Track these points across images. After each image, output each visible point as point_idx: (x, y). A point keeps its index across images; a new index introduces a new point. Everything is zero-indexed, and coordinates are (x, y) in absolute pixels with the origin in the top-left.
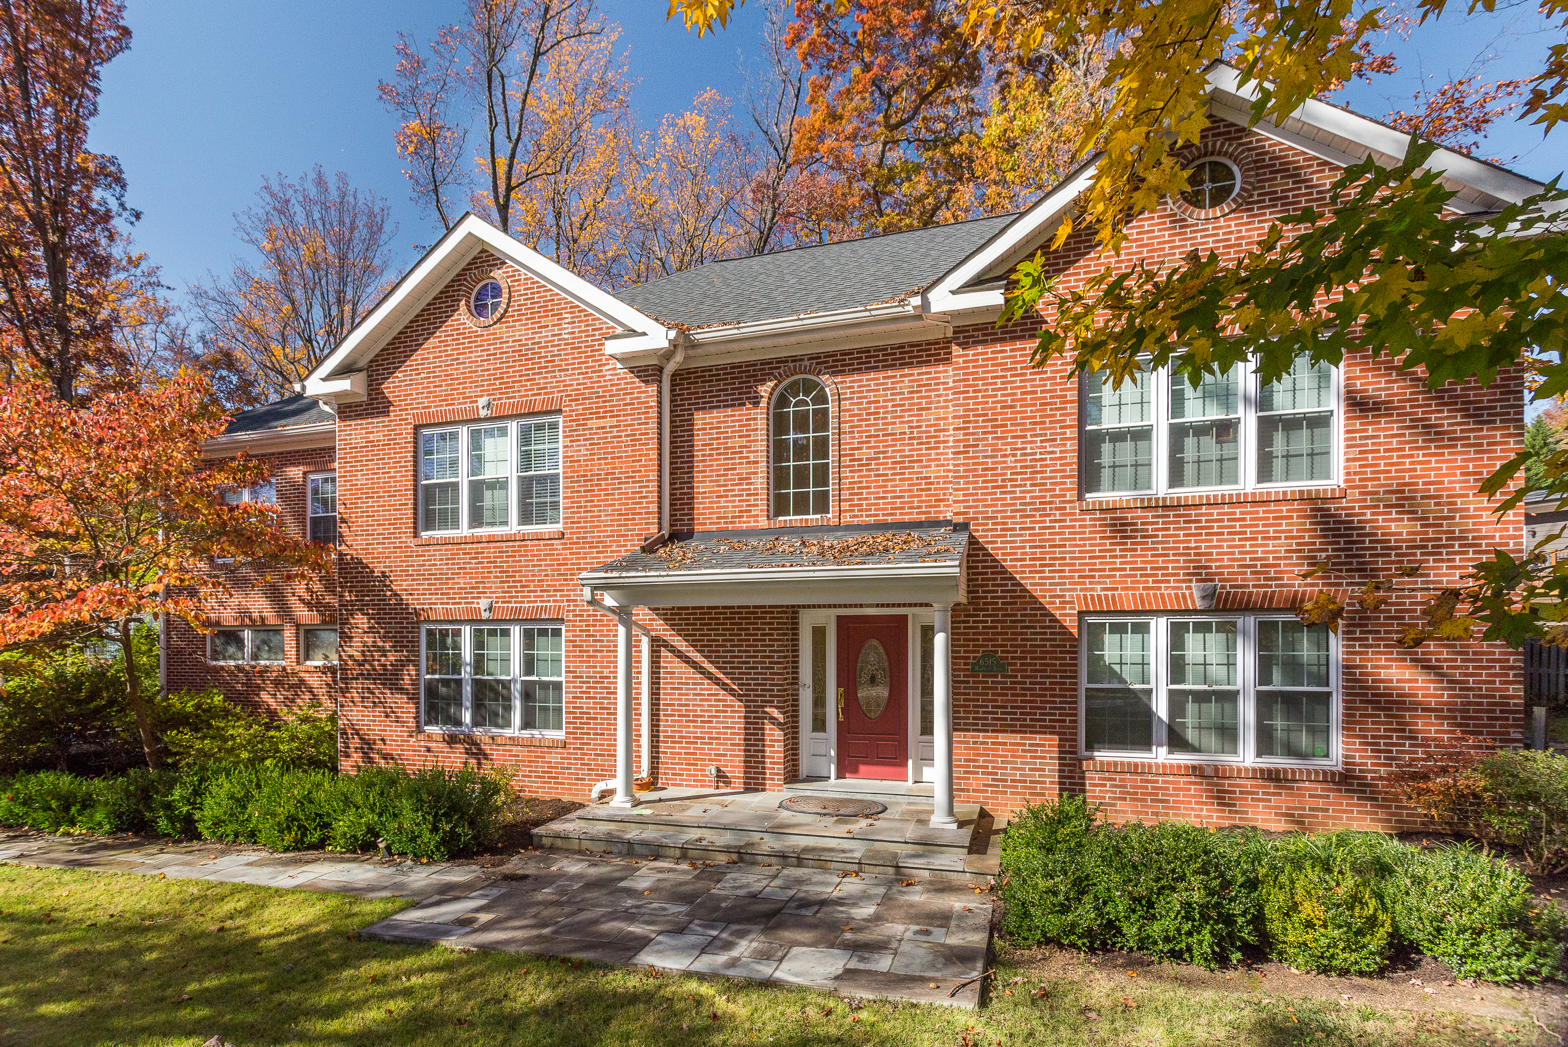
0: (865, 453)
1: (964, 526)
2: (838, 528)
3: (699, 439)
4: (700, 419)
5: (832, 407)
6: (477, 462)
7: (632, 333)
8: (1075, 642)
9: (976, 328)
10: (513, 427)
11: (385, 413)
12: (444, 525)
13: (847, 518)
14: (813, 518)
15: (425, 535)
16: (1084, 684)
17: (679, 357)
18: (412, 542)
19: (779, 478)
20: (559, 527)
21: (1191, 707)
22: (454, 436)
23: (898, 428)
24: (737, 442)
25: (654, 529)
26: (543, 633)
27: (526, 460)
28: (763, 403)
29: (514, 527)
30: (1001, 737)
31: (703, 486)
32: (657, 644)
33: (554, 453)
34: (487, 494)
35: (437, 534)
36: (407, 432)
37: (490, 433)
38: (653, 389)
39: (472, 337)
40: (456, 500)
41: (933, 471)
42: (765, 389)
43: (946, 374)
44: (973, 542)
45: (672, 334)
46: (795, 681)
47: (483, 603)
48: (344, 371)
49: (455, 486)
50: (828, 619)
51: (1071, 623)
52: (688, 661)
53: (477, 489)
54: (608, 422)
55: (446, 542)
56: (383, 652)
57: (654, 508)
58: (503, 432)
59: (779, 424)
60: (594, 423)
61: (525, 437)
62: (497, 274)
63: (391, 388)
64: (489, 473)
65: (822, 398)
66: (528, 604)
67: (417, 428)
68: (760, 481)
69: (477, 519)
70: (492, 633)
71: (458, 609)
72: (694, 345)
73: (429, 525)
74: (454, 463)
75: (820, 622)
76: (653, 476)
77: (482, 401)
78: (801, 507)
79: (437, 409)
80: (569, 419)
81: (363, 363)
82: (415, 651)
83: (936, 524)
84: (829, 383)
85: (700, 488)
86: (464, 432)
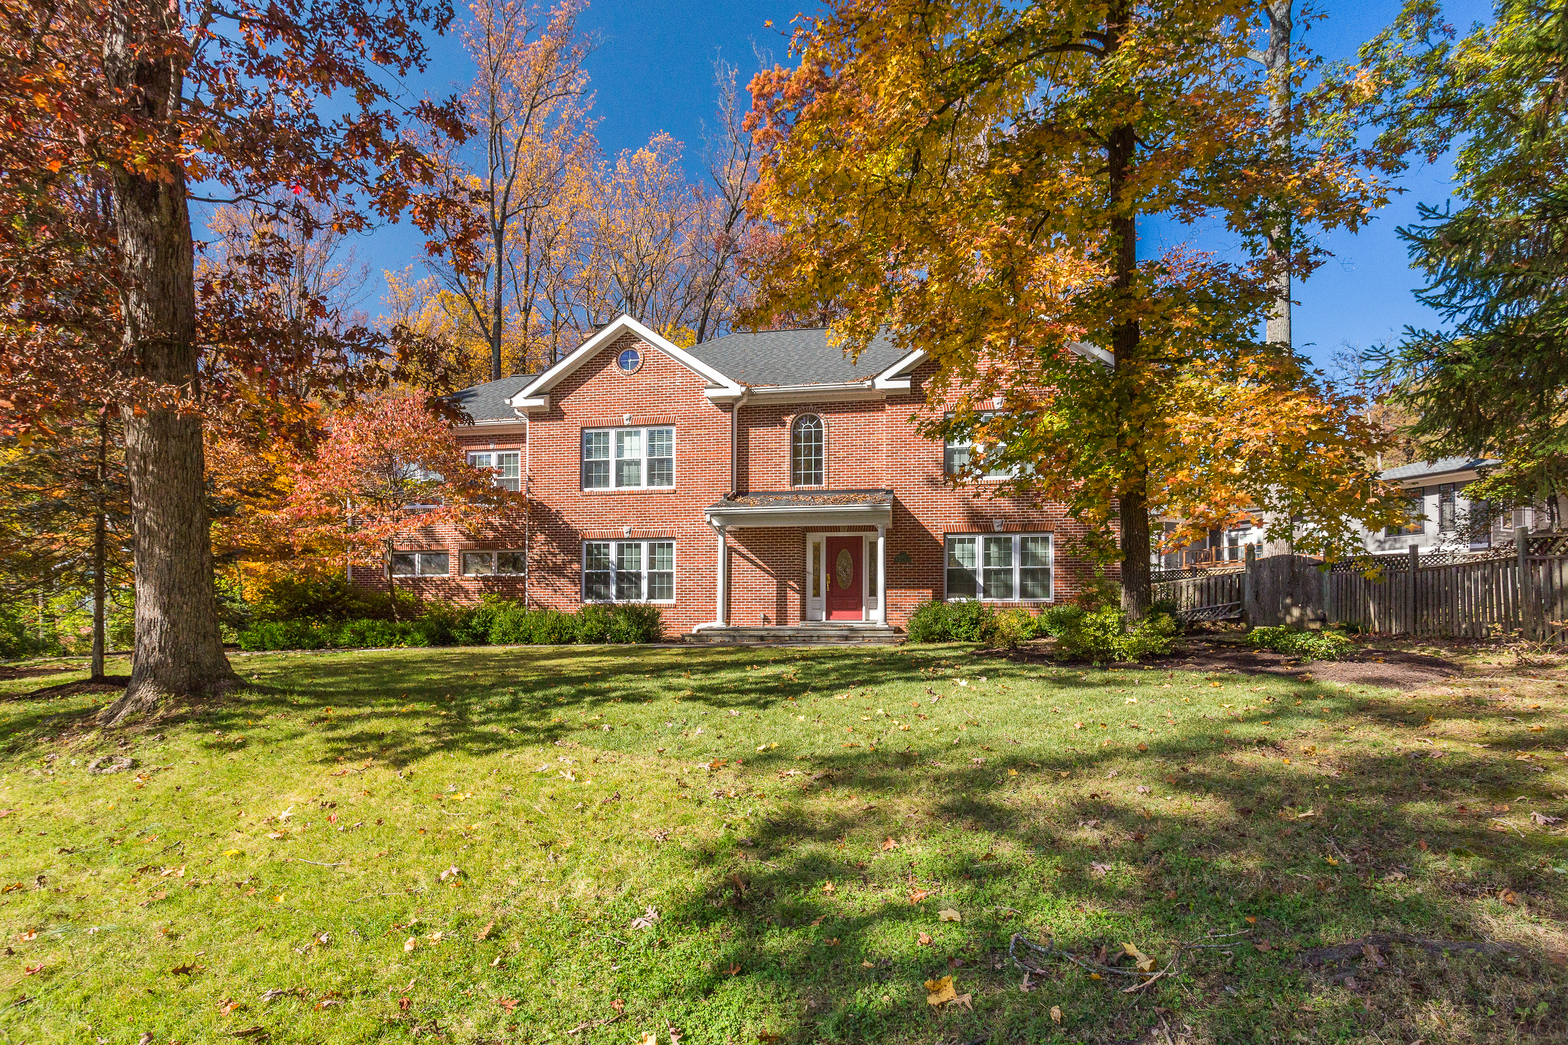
0: (842, 454)
1: (891, 492)
2: (827, 492)
3: (752, 444)
4: (753, 432)
5: (824, 430)
6: (620, 450)
7: (719, 386)
8: (942, 549)
9: (900, 397)
10: (644, 431)
11: (562, 419)
12: (599, 484)
13: (832, 487)
14: (814, 486)
15: (587, 490)
16: (946, 567)
17: (745, 401)
18: (579, 494)
19: (795, 465)
20: (673, 487)
21: (993, 577)
22: (606, 435)
23: (858, 442)
24: (774, 446)
25: (729, 490)
26: (661, 546)
27: (651, 449)
28: (788, 426)
29: (644, 486)
30: (908, 592)
31: (754, 467)
32: (730, 551)
33: (669, 447)
34: (625, 468)
35: (596, 489)
36: (577, 431)
37: (629, 434)
38: (729, 415)
39: (620, 380)
40: (607, 471)
41: (876, 464)
42: (789, 419)
43: (882, 417)
44: (895, 499)
45: (744, 389)
46: (804, 570)
47: (626, 529)
48: (537, 394)
49: (607, 463)
50: (821, 538)
51: (940, 539)
52: (747, 559)
53: (620, 465)
54: (703, 432)
55: (602, 494)
56: (555, 555)
57: (729, 478)
58: (637, 434)
59: (796, 438)
60: (695, 432)
61: (651, 436)
62: (636, 346)
63: (565, 404)
64: (627, 456)
65: (819, 425)
66: (654, 529)
67: (582, 429)
68: (786, 466)
69: (619, 483)
70: (629, 546)
71: (609, 532)
72: (753, 394)
73: (589, 484)
74: (606, 449)
75: (817, 540)
76: (729, 461)
77: (626, 416)
78: (808, 480)
79: (595, 419)
80: (679, 430)
81: (548, 389)
82: (579, 556)
83: (877, 491)
84: (823, 418)
85: (752, 468)
86: (612, 433)
